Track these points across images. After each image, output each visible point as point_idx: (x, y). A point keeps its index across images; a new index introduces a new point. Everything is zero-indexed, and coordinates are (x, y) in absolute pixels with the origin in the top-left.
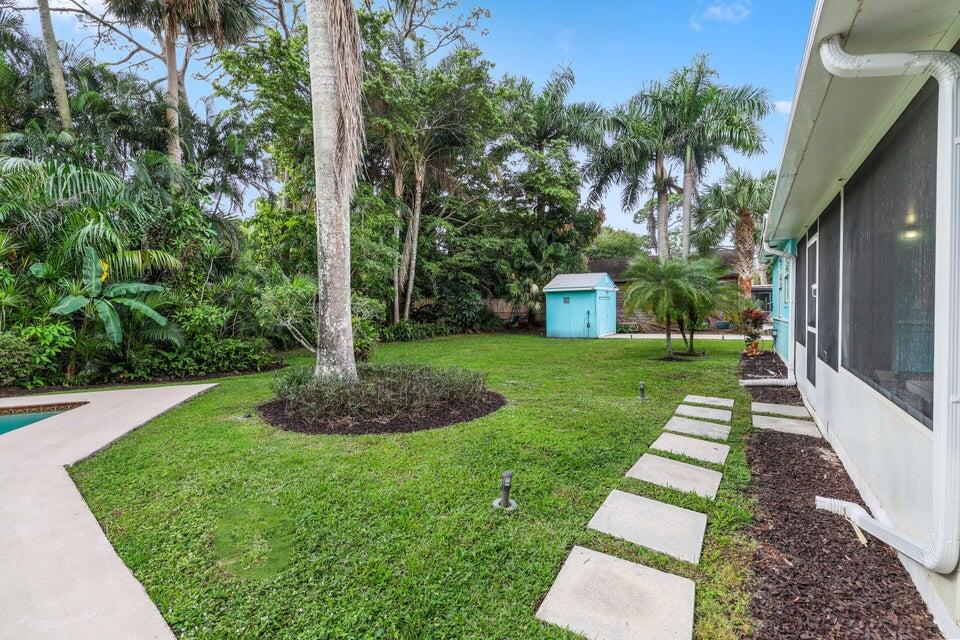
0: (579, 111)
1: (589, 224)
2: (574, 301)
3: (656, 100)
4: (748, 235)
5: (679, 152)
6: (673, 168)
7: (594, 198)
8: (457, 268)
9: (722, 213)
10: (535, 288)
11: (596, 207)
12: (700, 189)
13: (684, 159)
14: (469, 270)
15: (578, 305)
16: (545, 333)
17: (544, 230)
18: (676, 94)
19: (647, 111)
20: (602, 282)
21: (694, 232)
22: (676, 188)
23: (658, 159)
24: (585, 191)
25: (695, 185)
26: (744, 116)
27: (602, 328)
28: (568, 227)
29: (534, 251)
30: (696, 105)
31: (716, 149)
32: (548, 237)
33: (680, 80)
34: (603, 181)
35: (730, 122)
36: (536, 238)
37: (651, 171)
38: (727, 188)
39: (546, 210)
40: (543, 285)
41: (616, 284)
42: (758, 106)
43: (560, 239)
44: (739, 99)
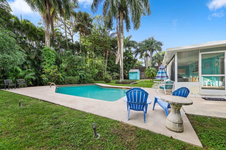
0: (133, 42)
1: (135, 61)
3: (146, 42)
4: (160, 64)
5: (149, 50)
6: (149, 53)
7: (135, 57)
8: (113, 68)
9: (156, 60)
10: (127, 72)
12: (153, 56)
13: (150, 51)
14: (115, 68)
15: (134, 75)
16: (129, 79)
18: (149, 41)
19: (144, 44)
20: (138, 71)
21: (152, 63)
22: (149, 56)
23: (146, 51)
24: (134, 56)
25: (152, 55)
26: (159, 46)
27: (138, 78)
28: (132, 62)
29: (126, 65)
30: (152, 44)
31: (155, 50)
32: (128, 63)
33: (150, 39)
34: (137, 54)
35: (157, 47)
36: (127, 63)
37: (145, 53)
38: (157, 57)
39: (127, 58)
40: (128, 71)
41: (140, 71)
42: (161, 44)
43: (131, 64)
44: (158, 43)
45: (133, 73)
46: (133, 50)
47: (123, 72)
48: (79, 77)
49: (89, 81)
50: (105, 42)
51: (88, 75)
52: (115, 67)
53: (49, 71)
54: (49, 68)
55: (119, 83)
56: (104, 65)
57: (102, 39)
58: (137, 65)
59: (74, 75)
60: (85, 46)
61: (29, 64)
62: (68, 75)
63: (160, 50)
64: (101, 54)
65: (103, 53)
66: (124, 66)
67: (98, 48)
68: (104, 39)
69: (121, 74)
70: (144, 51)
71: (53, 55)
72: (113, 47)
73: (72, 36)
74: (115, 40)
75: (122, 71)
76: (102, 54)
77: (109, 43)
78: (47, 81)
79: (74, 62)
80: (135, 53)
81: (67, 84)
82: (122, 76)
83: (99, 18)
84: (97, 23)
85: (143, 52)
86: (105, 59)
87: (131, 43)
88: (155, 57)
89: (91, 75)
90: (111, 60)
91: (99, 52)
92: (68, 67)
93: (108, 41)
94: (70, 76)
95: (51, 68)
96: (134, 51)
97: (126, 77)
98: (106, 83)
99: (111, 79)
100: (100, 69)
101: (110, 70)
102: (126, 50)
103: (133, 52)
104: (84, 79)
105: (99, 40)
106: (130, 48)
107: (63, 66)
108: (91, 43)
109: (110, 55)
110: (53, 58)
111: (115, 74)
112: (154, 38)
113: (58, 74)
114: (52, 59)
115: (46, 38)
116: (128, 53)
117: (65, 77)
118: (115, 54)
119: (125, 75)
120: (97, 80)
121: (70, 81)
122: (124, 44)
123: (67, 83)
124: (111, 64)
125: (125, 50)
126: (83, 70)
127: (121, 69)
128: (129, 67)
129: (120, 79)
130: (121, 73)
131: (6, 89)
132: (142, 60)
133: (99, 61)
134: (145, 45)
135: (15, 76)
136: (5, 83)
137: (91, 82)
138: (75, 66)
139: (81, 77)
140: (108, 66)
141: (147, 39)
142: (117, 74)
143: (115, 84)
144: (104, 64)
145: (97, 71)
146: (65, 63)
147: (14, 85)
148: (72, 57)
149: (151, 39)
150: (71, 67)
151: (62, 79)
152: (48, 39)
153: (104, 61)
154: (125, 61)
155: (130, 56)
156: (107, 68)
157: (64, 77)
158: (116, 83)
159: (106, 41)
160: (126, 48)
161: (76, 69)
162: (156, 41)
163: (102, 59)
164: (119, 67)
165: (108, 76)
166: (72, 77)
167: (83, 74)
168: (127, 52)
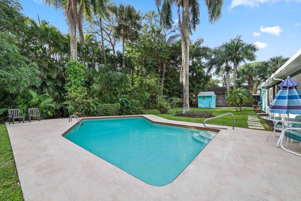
0: (204, 48)
1: (208, 78)
2: (206, 99)
3: (226, 47)
5: (232, 60)
6: (231, 64)
7: (208, 71)
8: (173, 91)
9: (245, 76)
10: (194, 95)
11: (209, 74)
13: (234, 62)
14: (176, 91)
15: (207, 100)
16: (198, 107)
17: (196, 80)
18: (231, 45)
19: (223, 50)
20: (212, 93)
21: (237, 81)
22: (231, 69)
23: (227, 62)
24: (206, 70)
25: (236, 68)
26: (250, 51)
27: (213, 105)
28: (202, 80)
29: (194, 86)
30: (237, 48)
31: (242, 59)
32: (197, 82)
33: (233, 42)
34: (211, 67)
35: (246, 53)
36: (194, 82)
37: (224, 65)
38: (246, 70)
39: (195, 75)
40: (197, 95)
41: (216, 94)
42: (254, 49)
43: (200, 83)
44: (249, 47)
45: (204, 97)
46: (204, 61)
47: (188, 96)
48: (119, 104)
49: (136, 110)
50: (160, 51)
51: (134, 101)
52: (176, 89)
53: (75, 96)
54: (75, 92)
55: (182, 115)
56: (159, 86)
57: (156, 47)
58: (211, 85)
59: (112, 102)
60: (130, 58)
61: (50, 86)
62: (104, 102)
63: (252, 58)
64: (154, 68)
65: (157, 67)
66: (190, 87)
67: (150, 60)
68: (159, 46)
69: (184, 99)
70: (223, 61)
71: (80, 72)
72: (173, 58)
73: (113, 46)
74: (176, 46)
75: (187, 94)
76: (156, 70)
77: (167, 52)
78: (72, 110)
79: (111, 81)
80: (208, 66)
81: (101, 116)
82: (188, 102)
83: (151, 15)
84: (149, 24)
85: (221, 64)
86: (161, 77)
87: (201, 50)
88: (243, 70)
89: (138, 101)
90: (169, 79)
91: (152, 66)
92: (103, 89)
93: (165, 49)
94: (107, 103)
95: (77, 91)
96: (206, 62)
97: (193, 104)
98: (161, 113)
99: (169, 107)
100: (153, 93)
101: (169, 93)
102: (193, 62)
103: (204, 65)
104: (128, 108)
105: (152, 48)
106: (199, 59)
107: (95, 87)
108: (140, 53)
109: (169, 71)
110: (80, 75)
111: (175, 99)
112: (241, 39)
113: (89, 101)
114: (79, 78)
115: (72, 46)
116: (196, 67)
117: (98, 105)
118: (176, 69)
119: (192, 101)
120: (148, 109)
121: (106, 111)
122: (190, 52)
123: (101, 114)
124: (170, 84)
125: (191, 62)
126: (127, 94)
127: (186, 91)
128: (198, 88)
129: (184, 107)
130: (185, 97)
131: (11, 123)
132: (217, 77)
133: (151, 80)
134: (226, 53)
135: (26, 103)
136: (10, 115)
137: (139, 112)
138: (114, 88)
139: (122, 104)
140: (166, 87)
141: (229, 42)
142: (179, 100)
143: (175, 116)
144: (159, 84)
145: (148, 95)
146: (97, 83)
147: (22, 117)
148: (110, 74)
149: (235, 41)
150: (108, 89)
151: (93, 108)
152: (75, 49)
153: (159, 80)
154: (191, 79)
155: (199, 70)
156: (164, 91)
157: (96, 104)
158: (177, 115)
159: (162, 49)
160: (193, 59)
161: (115, 92)
162: (244, 44)
163: (157, 77)
164: (182, 89)
165: (165, 103)
166: (108, 105)
167: (126, 99)
168: (194, 64)
